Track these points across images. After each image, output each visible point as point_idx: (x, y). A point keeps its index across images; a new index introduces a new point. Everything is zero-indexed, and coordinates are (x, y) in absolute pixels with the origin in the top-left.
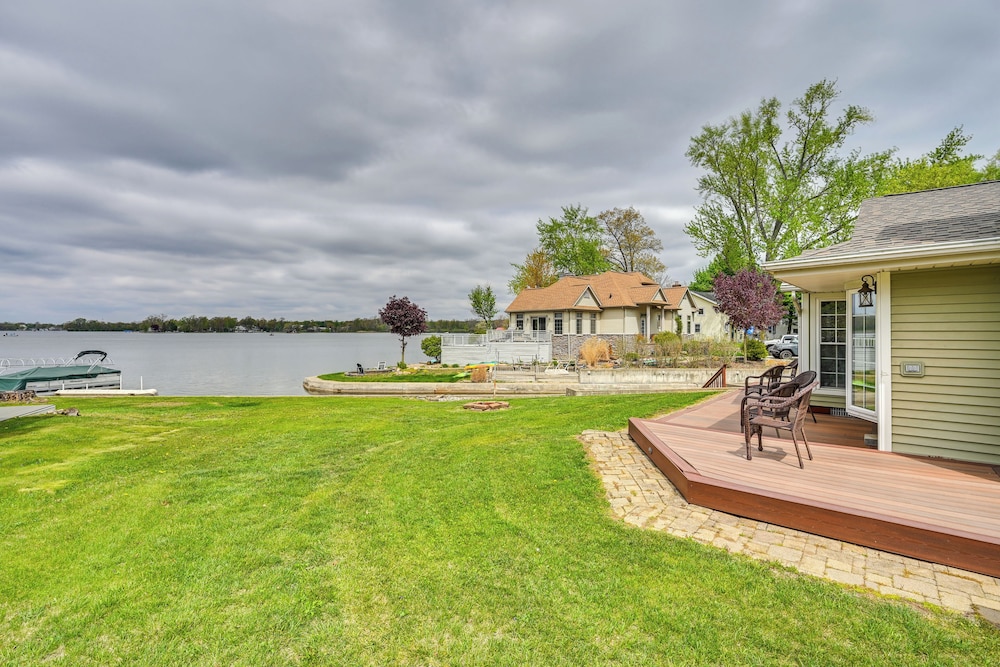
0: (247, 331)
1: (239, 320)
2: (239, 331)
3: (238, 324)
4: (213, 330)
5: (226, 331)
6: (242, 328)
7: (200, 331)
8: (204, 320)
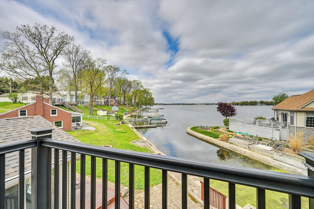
0: (261, 105)
1: (258, 102)
2: (258, 105)
3: (258, 103)
4: (250, 105)
5: (254, 105)
6: (259, 104)
7: (245, 105)
8: (247, 102)
